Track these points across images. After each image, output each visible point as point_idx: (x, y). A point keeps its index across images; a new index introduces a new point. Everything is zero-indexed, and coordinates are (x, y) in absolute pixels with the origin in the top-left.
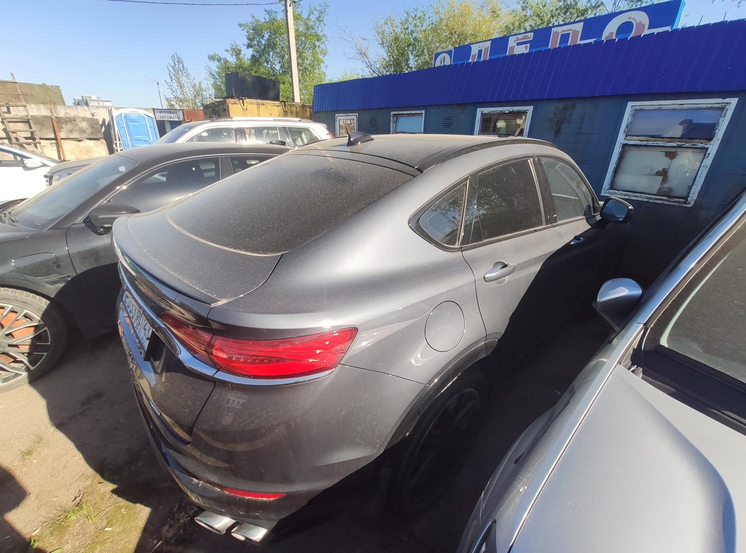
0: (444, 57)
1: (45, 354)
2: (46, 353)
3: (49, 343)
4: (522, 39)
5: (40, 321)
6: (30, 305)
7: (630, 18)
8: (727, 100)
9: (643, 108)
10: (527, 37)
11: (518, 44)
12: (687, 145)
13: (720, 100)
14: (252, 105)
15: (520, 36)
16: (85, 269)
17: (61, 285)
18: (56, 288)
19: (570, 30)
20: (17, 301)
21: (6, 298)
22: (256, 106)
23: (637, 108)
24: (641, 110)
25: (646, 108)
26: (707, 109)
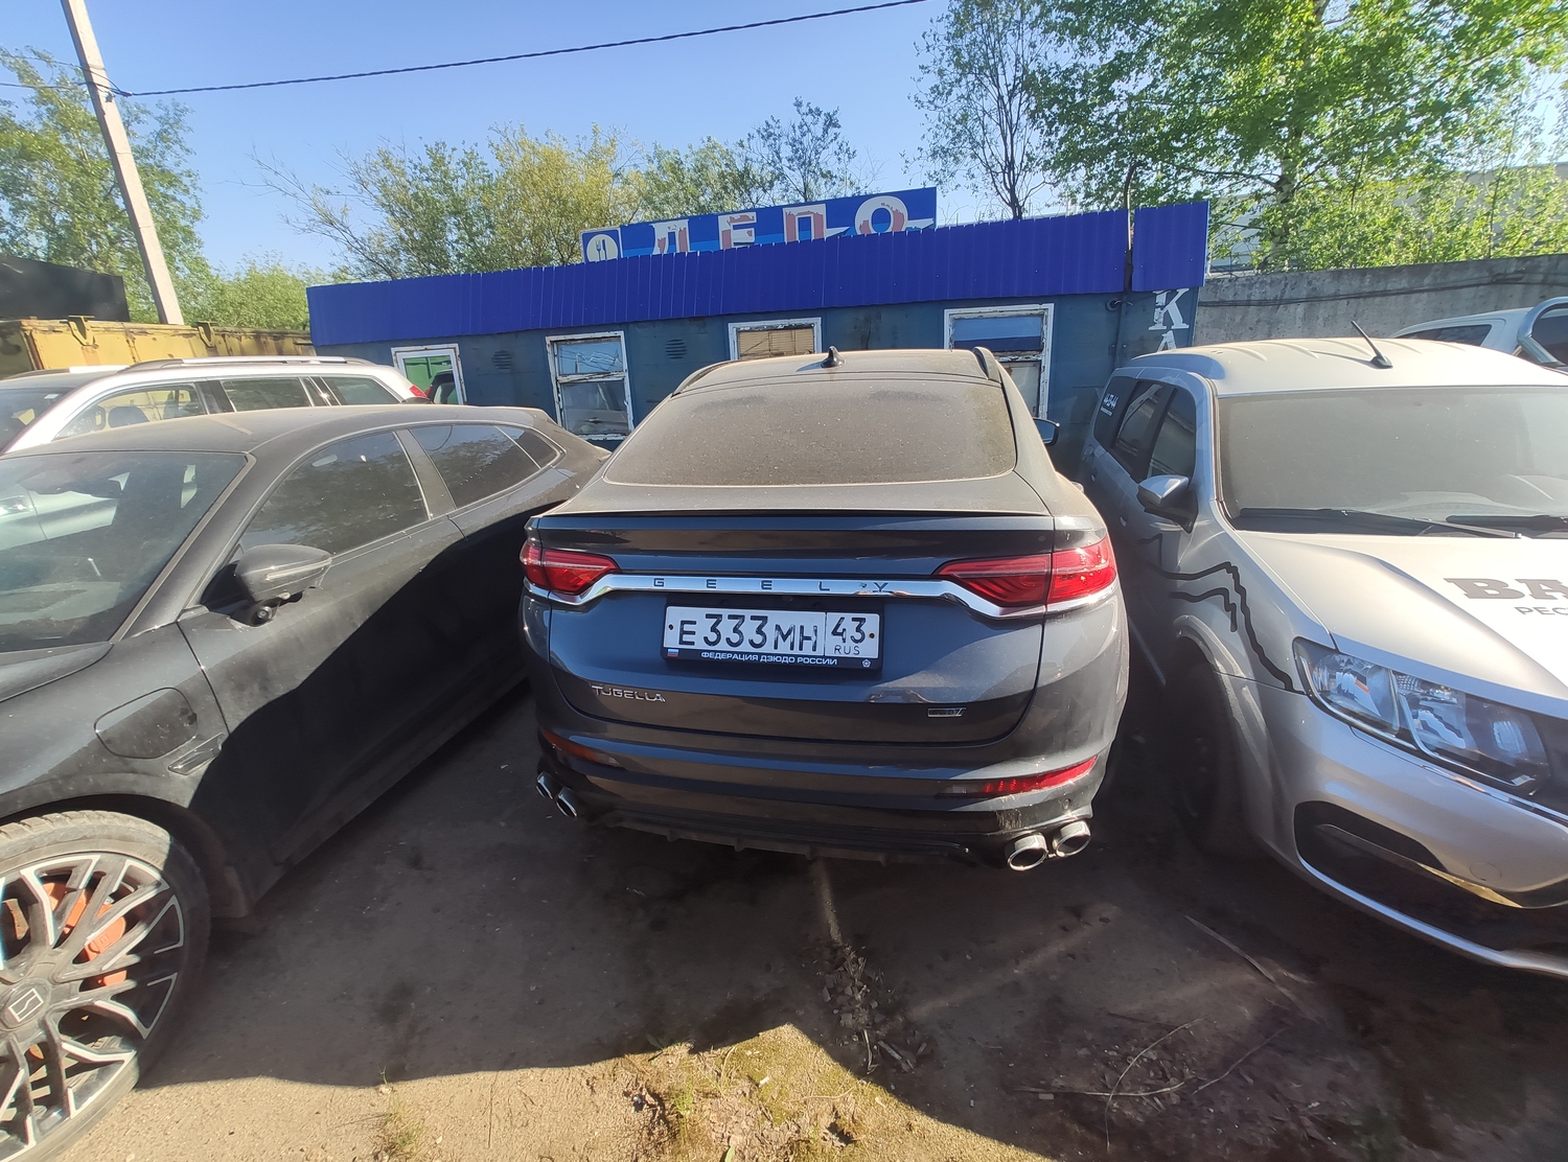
0: (604, 241)
1: (174, 977)
2: (176, 974)
3: (180, 944)
4: (738, 220)
5: (158, 884)
6: (139, 841)
7: (883, 204)
8: (1044, 306)
9: (962, 316)
10: (748, 218)
11: (735, 227)
12: (1020, 358)
13: (1037, 306)
14: (108, 336)
15: (737, 216)
16: (244, 715)
17: (202, 768)
18: (193, 778)
19: (809, 212)
20: (109, 837)
21: (85, 838)
22: (123, 337)
23: (956, 317)
24: (961, 319)
25: (965, 316)
26: (1028, 316)
